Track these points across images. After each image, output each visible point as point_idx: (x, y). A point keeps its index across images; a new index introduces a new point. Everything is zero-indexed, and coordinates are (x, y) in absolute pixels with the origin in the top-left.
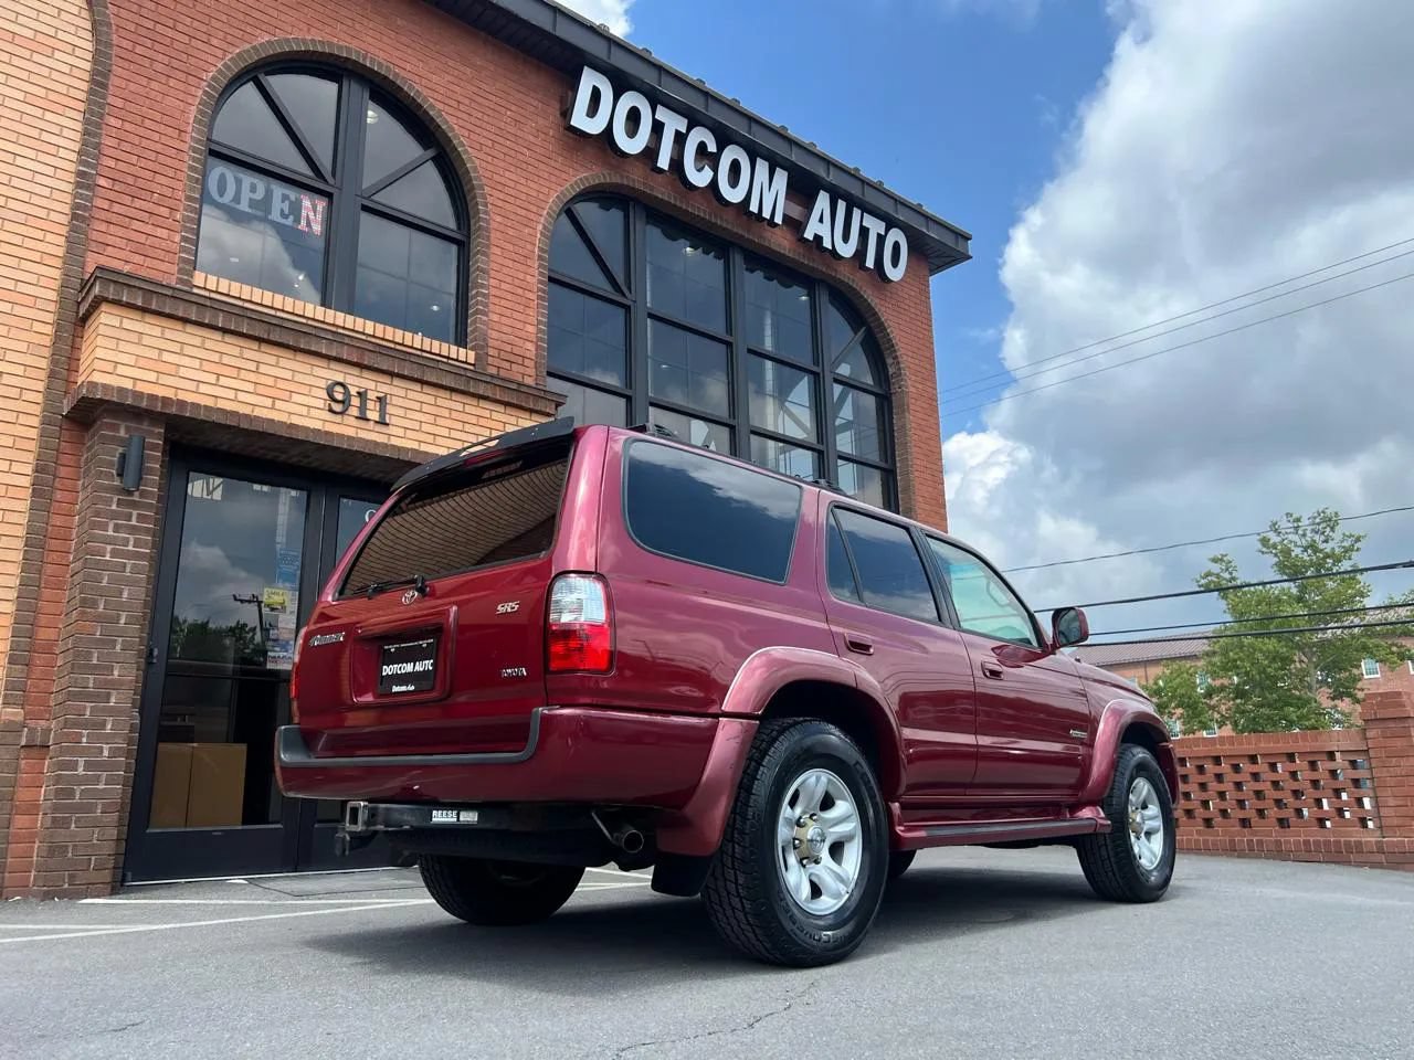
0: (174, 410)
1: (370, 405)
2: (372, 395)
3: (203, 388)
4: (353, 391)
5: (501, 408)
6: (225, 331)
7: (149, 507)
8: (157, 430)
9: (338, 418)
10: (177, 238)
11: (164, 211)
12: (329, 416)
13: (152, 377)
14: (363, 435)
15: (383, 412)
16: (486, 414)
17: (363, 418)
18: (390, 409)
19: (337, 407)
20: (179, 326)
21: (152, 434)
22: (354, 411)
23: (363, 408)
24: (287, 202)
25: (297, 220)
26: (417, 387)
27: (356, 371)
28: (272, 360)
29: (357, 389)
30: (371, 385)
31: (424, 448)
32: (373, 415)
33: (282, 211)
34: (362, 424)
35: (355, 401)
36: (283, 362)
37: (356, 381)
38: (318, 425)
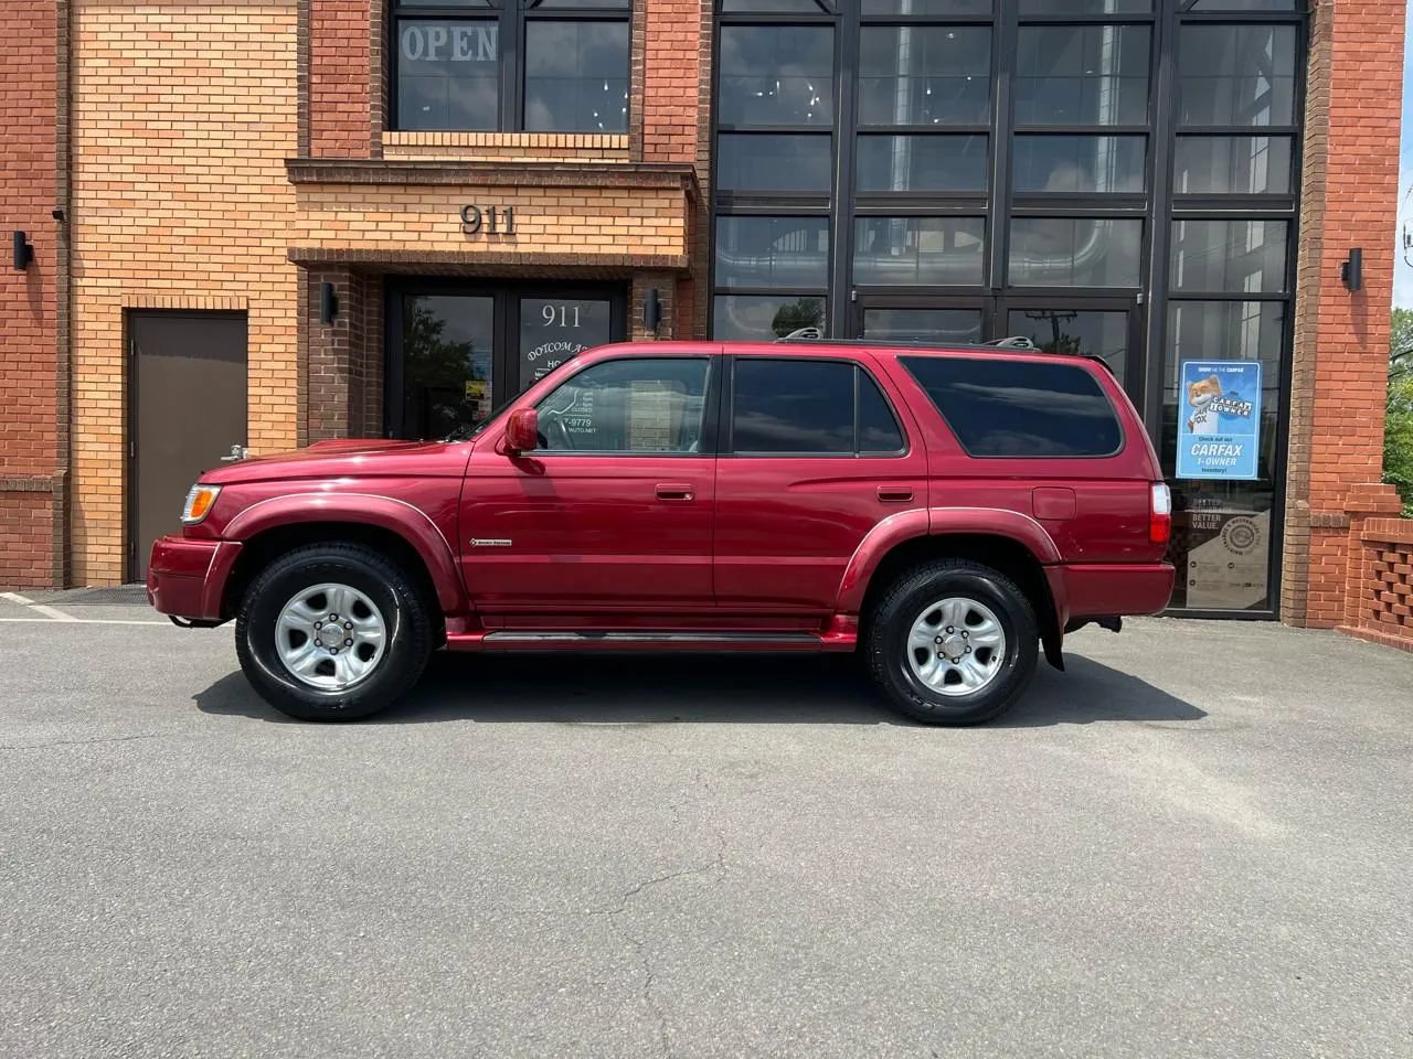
0: (345, 258)
1: (499, 219)
2: (499, 210)
3: (368, 235)
4: (483, 210)
5: (625, 194)
6: (378, 184)
7: (344, 333)
8: (344, 274)
9: (472, 238)
10: (368, 107)
11: (357, 88)
12: (462, 237)
13: (331, 234)
14: (495, 248)
15: (511, 224)
16: (609, 202)
17: (493, 233)
18: (517, 219)
19: (471, 228)
20: (346, 189)
21: (339, 278)
22: (485, 229)
23: (493, 224)
24: (465, 39)
25: (476, 54)
26: (540, 192)
27: (484, 191)
28: (415, 199)
29: (486, 208)
30: (498, 201)
31: (550, 249)
32: (502, 228)
33: (462, 48)
34: (493, 238)
35: (485, 219)
36: (425, 199)
37: (483, 201)
38: (454, 248)
